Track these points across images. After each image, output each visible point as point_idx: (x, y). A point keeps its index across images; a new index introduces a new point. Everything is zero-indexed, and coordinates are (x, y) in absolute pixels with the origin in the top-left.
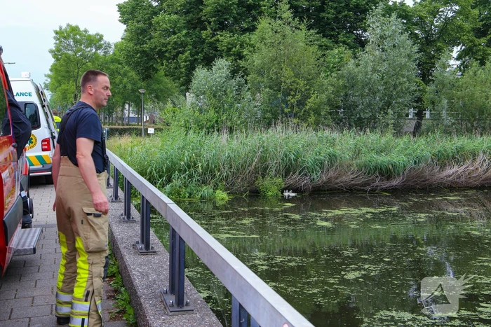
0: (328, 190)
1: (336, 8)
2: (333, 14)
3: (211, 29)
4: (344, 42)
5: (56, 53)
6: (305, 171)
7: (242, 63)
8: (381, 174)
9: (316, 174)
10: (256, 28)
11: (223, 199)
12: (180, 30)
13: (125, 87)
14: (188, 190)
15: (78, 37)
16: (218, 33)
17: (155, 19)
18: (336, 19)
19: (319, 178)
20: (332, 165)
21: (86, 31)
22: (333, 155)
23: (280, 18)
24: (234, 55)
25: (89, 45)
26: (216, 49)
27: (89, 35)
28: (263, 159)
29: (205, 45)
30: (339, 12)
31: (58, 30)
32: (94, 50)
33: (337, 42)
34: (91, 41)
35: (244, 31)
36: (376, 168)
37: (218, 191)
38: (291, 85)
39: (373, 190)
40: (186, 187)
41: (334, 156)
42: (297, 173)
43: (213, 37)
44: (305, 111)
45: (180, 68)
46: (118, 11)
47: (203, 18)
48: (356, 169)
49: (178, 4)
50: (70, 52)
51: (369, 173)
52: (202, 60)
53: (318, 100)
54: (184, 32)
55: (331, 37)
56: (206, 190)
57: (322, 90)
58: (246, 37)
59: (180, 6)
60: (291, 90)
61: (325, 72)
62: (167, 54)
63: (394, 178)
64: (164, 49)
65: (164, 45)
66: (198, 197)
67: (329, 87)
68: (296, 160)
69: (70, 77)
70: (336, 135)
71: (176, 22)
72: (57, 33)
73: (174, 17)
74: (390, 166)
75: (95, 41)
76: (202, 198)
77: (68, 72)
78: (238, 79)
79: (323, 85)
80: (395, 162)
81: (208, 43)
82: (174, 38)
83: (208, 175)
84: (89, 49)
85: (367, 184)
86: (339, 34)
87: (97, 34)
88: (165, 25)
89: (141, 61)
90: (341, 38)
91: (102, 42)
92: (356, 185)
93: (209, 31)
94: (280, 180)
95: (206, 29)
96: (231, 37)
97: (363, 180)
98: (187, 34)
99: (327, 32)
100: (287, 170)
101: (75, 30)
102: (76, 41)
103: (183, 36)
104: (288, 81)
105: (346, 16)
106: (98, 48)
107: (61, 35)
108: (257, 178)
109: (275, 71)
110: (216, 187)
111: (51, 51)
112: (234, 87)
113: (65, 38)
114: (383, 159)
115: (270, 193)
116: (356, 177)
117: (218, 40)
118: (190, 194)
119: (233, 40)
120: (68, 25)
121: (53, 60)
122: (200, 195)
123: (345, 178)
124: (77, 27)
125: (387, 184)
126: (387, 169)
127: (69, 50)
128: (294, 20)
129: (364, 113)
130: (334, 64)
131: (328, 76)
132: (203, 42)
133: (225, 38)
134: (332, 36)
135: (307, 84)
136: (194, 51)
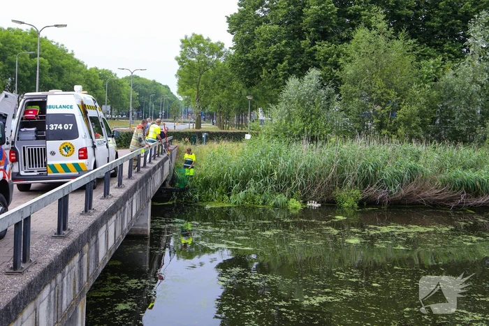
0: (409, 204)
1: (442, 17)
2: (439, 22)
3: (311, 39)
4: (450, 51)
5: (181, 60)
6: (383, 184)
7: (337, 73)
8: (468, 191)
9: (394, 187)
10: (353, 38)
11: (295, 208)
12: (280, 40)
13: (241, 92)
14: (263, 197)
15: (202, 45)
16: (317, 43)
17: (257, 30)
18: (442, 28)
19: (397, 191)
20: (412, 180)
21: (208, 40)
22: (414, 169)
23: (375, 28)
24: (330, 64)
25: (212, 53)
26: (313, 59)
27: (212, 44)
28: (340, 170)
29: (304, 55)
30: (446, 21)
31: (184, 39)
32: (216, 58)
33: (442, 52)
34: (214, 48)
35: (343, 40)
36: (461, 184)
37: (291, 200)
38: (383, 96)
39: (458, 207)
40: (262, 193)
41: (416, 169)
42: (375, 185)
43: (311, 46)
44: (396, 122)
45: (280, 77)
46: (227, 22)
47: (304, 28)
48: (440, 183)
49: (280, 15)
50: (194, 59)
51: (454, 189)
52: (300, 69)
53: (408, 112)
54: (284, 42)
55: (436, 46)
56: (280, 198)
57: (412, 101)
58: (344, 47)
59: (283, 16)
60: (383, 101)
61: (419, 83)
62: (267, 64)
63: (482, 196)
64: (265, 58)
65: (265, 55)
66: (271, 204)
67: (421, 99)
68: (374, 173)
69: (193, 82)
70: (421, 148)
71: (276, 33)
72: (183, 41)
73: (276, 27)
74: (478, 184)
75: (216, 49)
76: (275, 206)
77: (190, 78)
78: (328, 89)
79: (415, 96)
80: (483, 180)
81: (307, 53)
82: (273, 48)
83: (284, 183)
84: (211, 56)
85: (451, 200)
86: (445, 43)
87: (219, 43)
88: (265, 36)
89: (245, 70)
90: (447, 46)
91: (223, 50)
92: (440, 200)
93: (308, 41)
94: (357, 192)
95: (305, 40)
96: (328, 47)
97: (448, 196)
98: (287, 44)
99: (433, 41)
100: (365, 182)
101: (199, 38)
102: (200, 50)
103: (283, 46)
104: (379, 92)
105: (453, 24)
106: (219, 56)
107: (186, 44)
108: (334, 188)
109: (366, 81)
110: (291, 195)
111: (177, 59)
112: (323, 97)
113: (190, 46)
114: (470, 175)
115: (346, 204)
116: (440, 193)
117: (316, 50)
118: (264, 201)
119: (330, 50)
120: (194, 34)
121: (179, 66)
122: (273, 202)
123: (427, 193)
124: (201, 36)
125: (474, 201)
126: (474, 185)
127: (193, 57)
128: (388, 30)
129: (460, 125)
130: (428, 74)
131: (421, 87)
132: (302, 51)
133: (323, 48)
134: (438, 44)
135: (398, 96)
136: (292, 60)
